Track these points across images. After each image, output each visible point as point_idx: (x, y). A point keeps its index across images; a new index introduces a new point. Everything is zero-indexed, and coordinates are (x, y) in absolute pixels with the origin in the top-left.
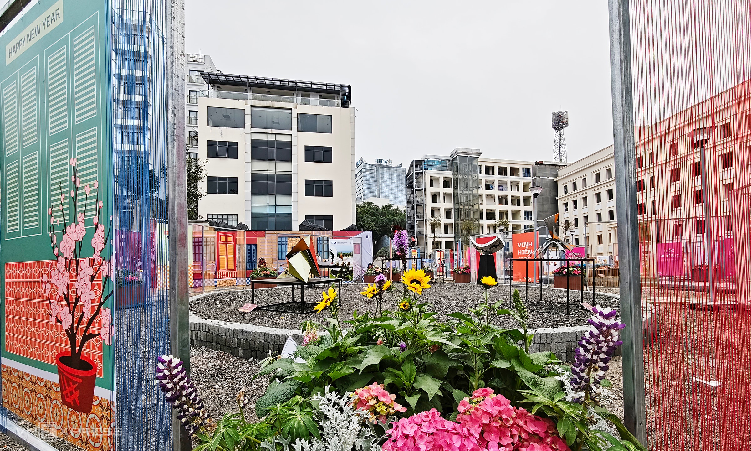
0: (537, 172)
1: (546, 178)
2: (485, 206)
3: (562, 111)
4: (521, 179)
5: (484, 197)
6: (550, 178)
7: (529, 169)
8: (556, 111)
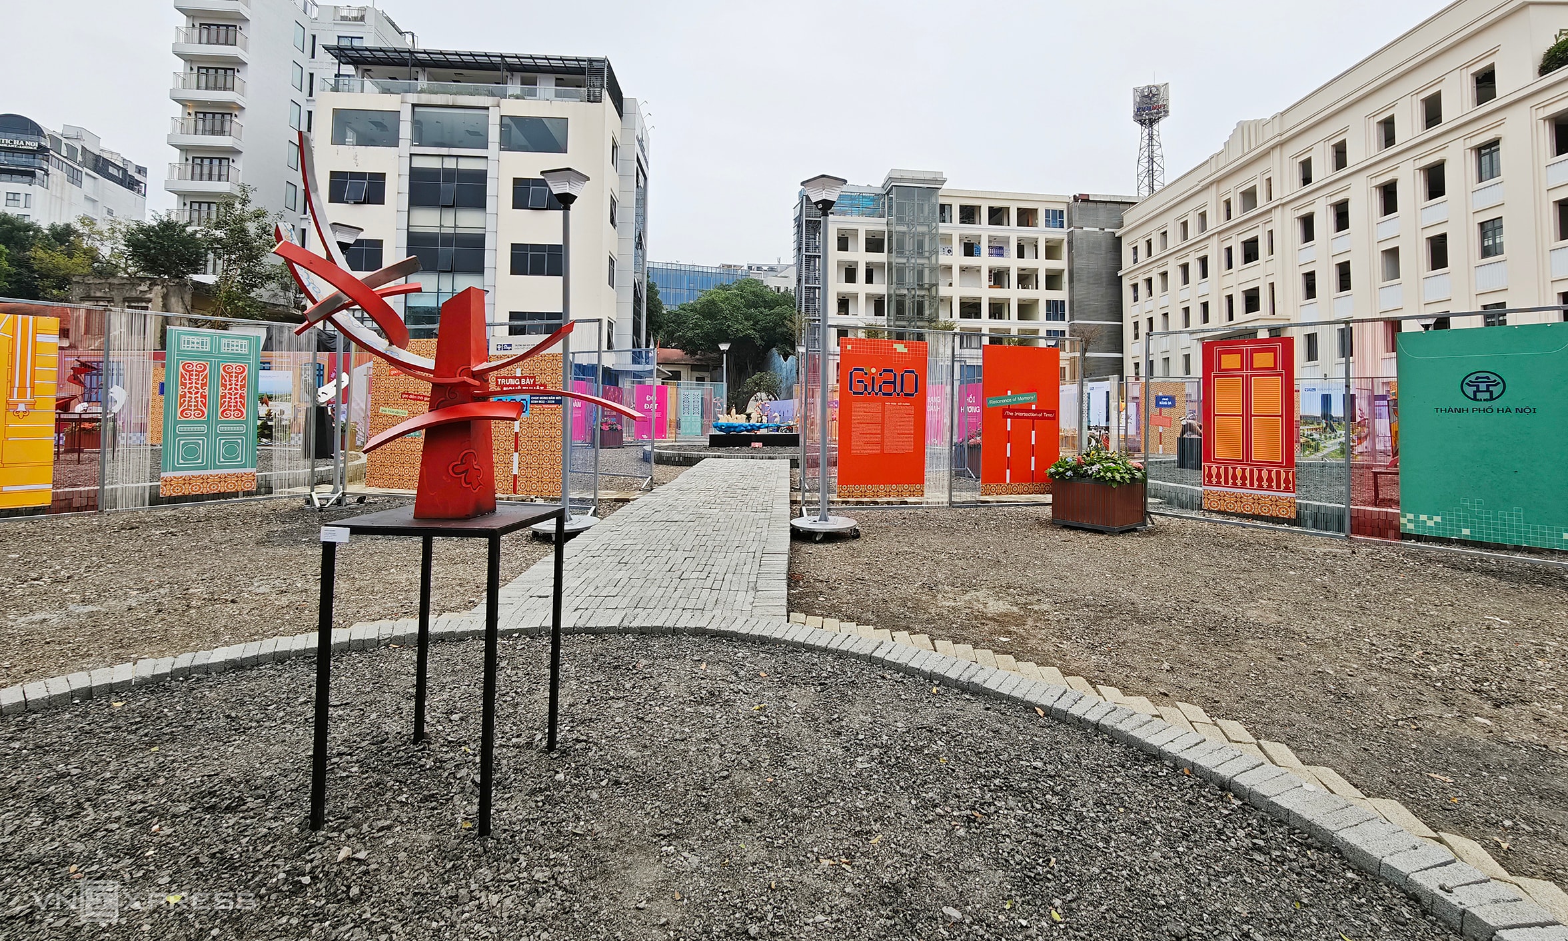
0: (1076, 217)
1: (1097, 229)
2: (956, 290)
3: (1156, 84)
4: (1042, 232)
5: (956, 271)
6: (1106, 230)
7: (1061, 212)
8: (1142, 84)
